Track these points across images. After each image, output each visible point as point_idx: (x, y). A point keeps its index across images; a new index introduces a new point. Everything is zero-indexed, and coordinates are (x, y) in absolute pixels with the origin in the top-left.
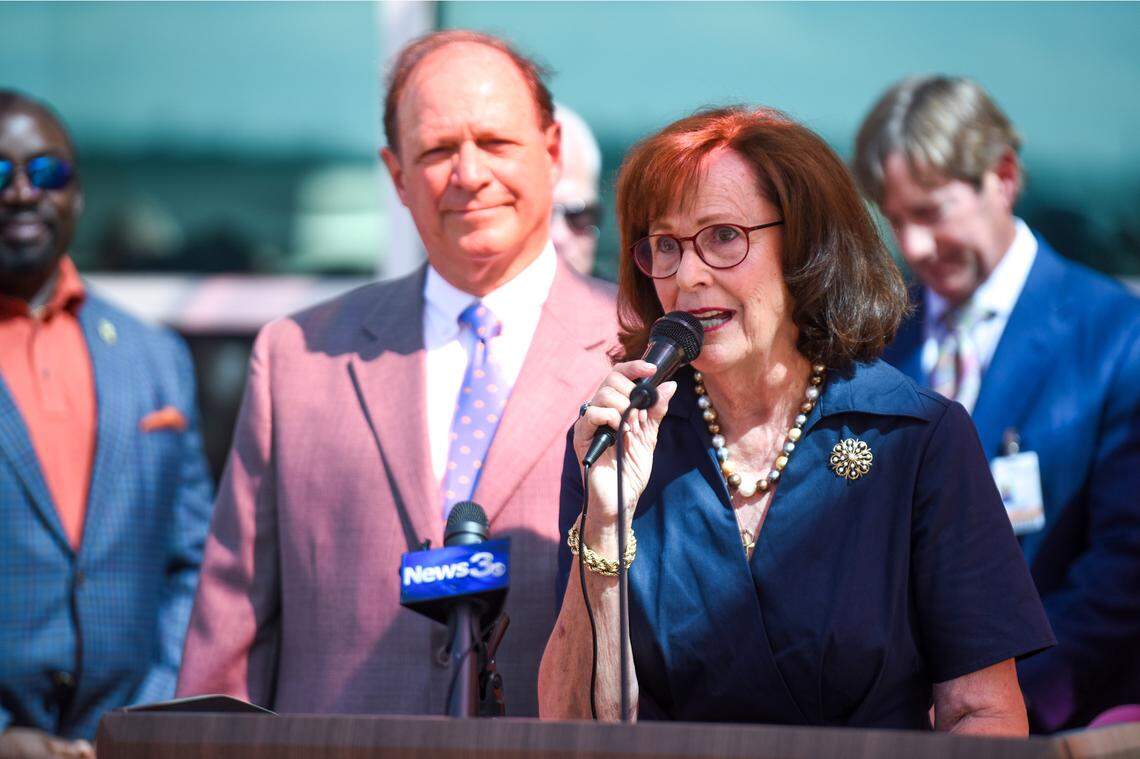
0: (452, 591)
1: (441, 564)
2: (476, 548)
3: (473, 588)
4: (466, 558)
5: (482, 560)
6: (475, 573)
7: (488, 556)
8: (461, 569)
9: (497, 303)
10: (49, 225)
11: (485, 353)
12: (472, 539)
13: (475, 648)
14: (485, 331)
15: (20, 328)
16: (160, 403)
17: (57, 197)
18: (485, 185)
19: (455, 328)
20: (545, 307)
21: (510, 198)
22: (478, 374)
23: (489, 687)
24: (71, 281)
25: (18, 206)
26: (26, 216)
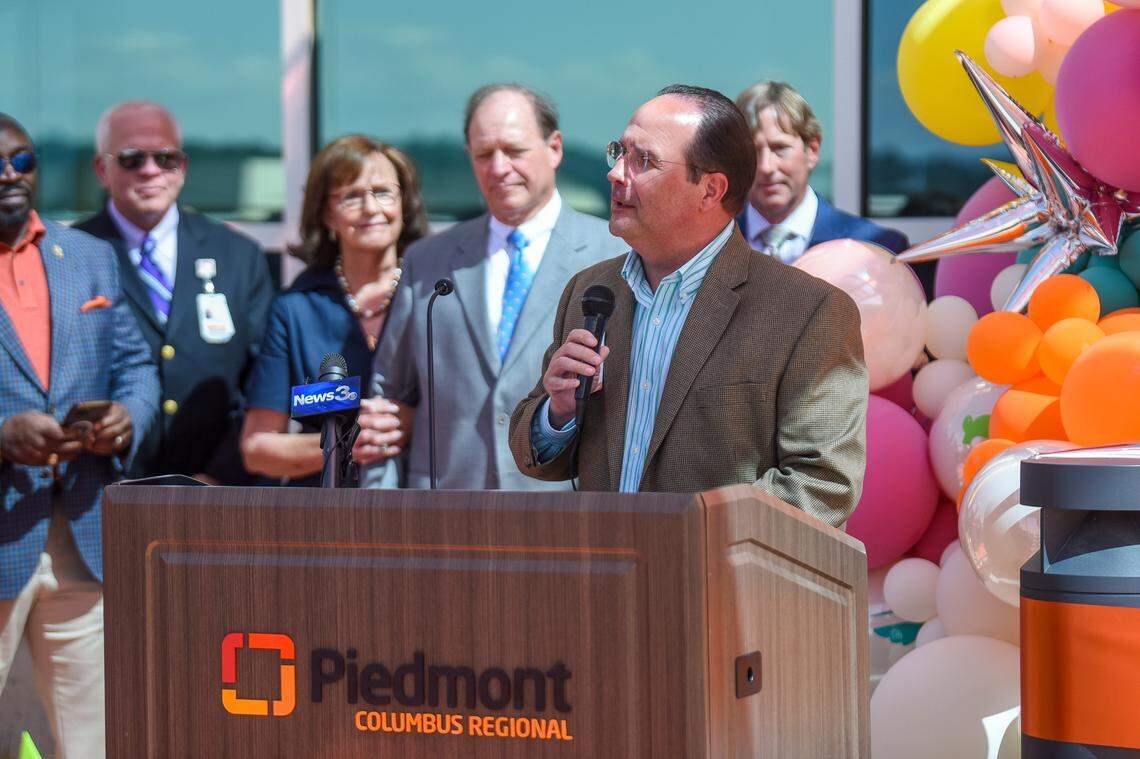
0: (324, 410)
1: (317, 394)
2: (339, 383)
3: (339, 408)
4: (333, 389)
5: (342, 390)
6: (338, 398)
7: (347, 388)
8: (330, 396)
9: (525, 229)
10: (28, 195)
11: (521, 256)
12: (336, 377)
13: (339, 445)
14: (520, 244)
15: (9, 256)
16: (94, 294)
17: (29, 177)
18: (506, 174)
19: (505, 243)
20: (553, 231)
21: (522, 180)
22: (517, 267)
23: (348, 471)
24: (37, 224)
25: (9, 184)
26: (14, 191)
